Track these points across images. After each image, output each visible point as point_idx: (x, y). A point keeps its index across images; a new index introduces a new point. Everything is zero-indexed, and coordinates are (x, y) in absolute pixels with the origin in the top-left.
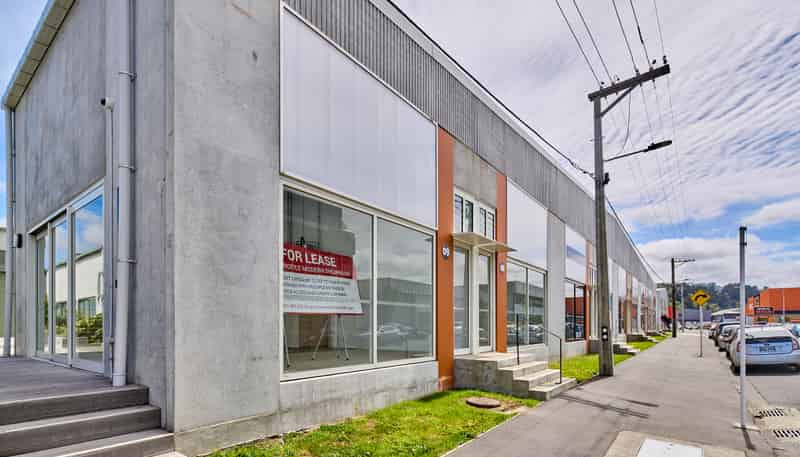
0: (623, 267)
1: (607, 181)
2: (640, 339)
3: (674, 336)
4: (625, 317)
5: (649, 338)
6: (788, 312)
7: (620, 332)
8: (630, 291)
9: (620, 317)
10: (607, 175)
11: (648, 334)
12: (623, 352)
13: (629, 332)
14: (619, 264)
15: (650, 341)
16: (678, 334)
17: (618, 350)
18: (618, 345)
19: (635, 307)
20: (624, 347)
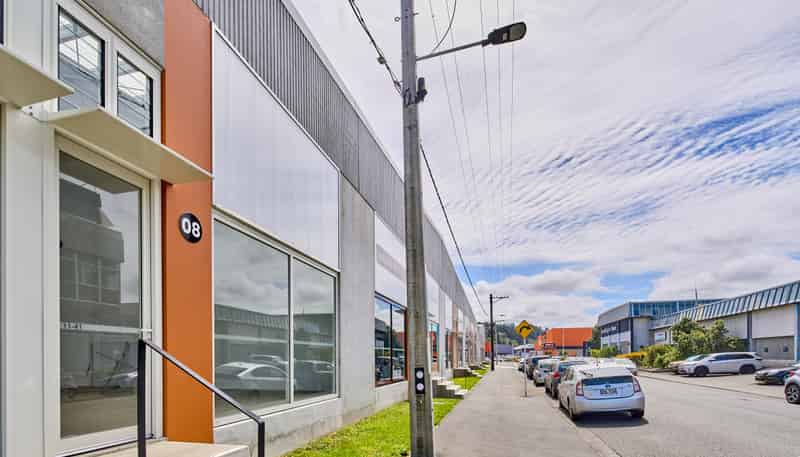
0: (450, 297)
1: (422, 94)
2: (465, 374)
3: (493, 369)
4: (452, 350)
5: (474, 372)
6: (566, 348)
7: (447, 367)
8: (456, 324)
9: (447, 351)
10: (422, 81)
11: (472, 368)
12: (450, 395)
13: (455, 367)
14: (445, 291)
15: (475, 376)
16: (496, 367)
17: (442, 392)
18: (443, 387)
19: (460, 340)
20: (451, 388)
